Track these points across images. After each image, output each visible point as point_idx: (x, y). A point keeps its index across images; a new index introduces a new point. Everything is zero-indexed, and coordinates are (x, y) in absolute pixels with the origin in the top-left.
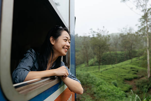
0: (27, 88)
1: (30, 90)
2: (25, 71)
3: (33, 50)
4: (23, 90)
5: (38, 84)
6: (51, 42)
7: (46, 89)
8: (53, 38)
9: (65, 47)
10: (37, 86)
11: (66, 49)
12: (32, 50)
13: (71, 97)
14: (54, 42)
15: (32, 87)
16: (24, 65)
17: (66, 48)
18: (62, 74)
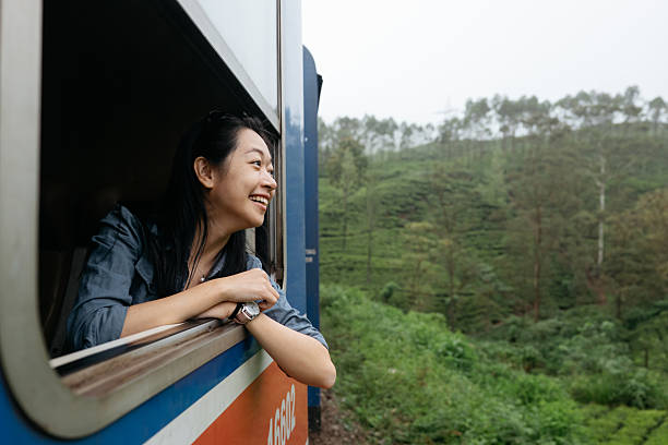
0: (107, 372)
1: (120, 381)
2: (110, 307)
3: (125, 212)
4: (91, 379)
5: (155, 353)
6: (201, 180)
7: (188, 372)
8: (204, 162)
9: (260, 191)
10: (150, 360)
11: (262, 200)
12: (120, 209)
13: (291, 396)
14: (210, 178)
15: (127, 366)
16: (100, 285)
17: (260, 196)
18: (250, 292)
